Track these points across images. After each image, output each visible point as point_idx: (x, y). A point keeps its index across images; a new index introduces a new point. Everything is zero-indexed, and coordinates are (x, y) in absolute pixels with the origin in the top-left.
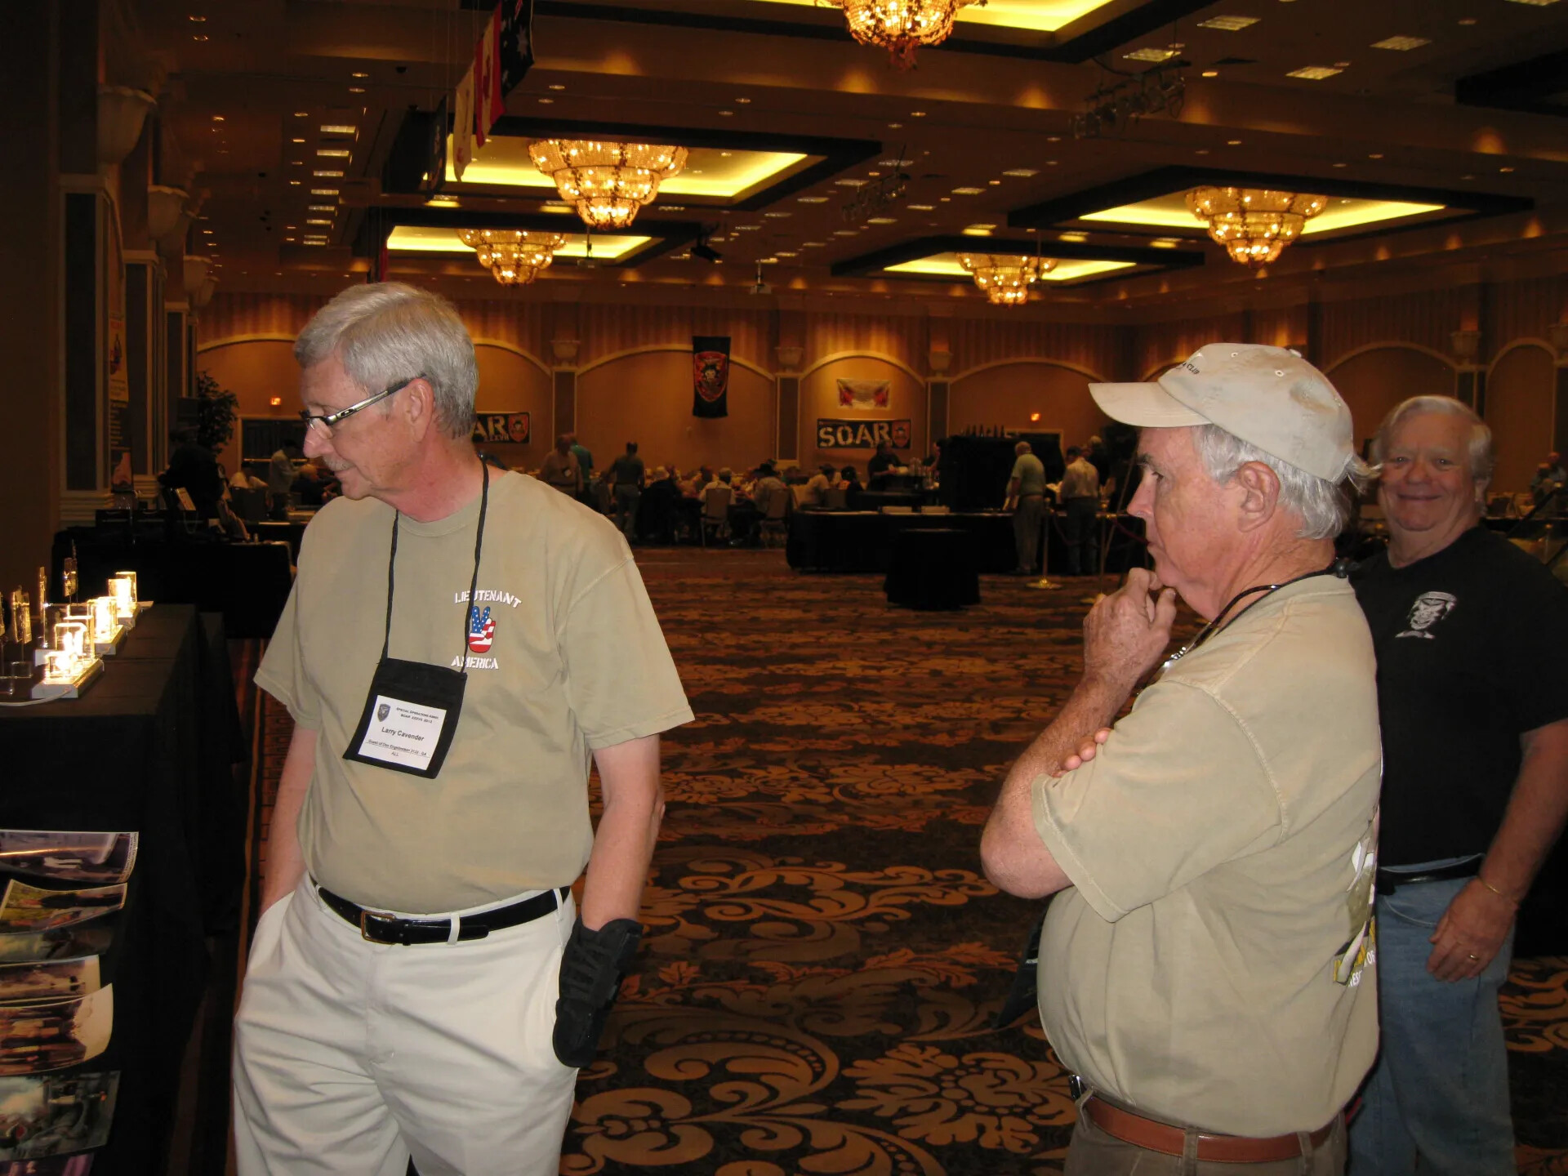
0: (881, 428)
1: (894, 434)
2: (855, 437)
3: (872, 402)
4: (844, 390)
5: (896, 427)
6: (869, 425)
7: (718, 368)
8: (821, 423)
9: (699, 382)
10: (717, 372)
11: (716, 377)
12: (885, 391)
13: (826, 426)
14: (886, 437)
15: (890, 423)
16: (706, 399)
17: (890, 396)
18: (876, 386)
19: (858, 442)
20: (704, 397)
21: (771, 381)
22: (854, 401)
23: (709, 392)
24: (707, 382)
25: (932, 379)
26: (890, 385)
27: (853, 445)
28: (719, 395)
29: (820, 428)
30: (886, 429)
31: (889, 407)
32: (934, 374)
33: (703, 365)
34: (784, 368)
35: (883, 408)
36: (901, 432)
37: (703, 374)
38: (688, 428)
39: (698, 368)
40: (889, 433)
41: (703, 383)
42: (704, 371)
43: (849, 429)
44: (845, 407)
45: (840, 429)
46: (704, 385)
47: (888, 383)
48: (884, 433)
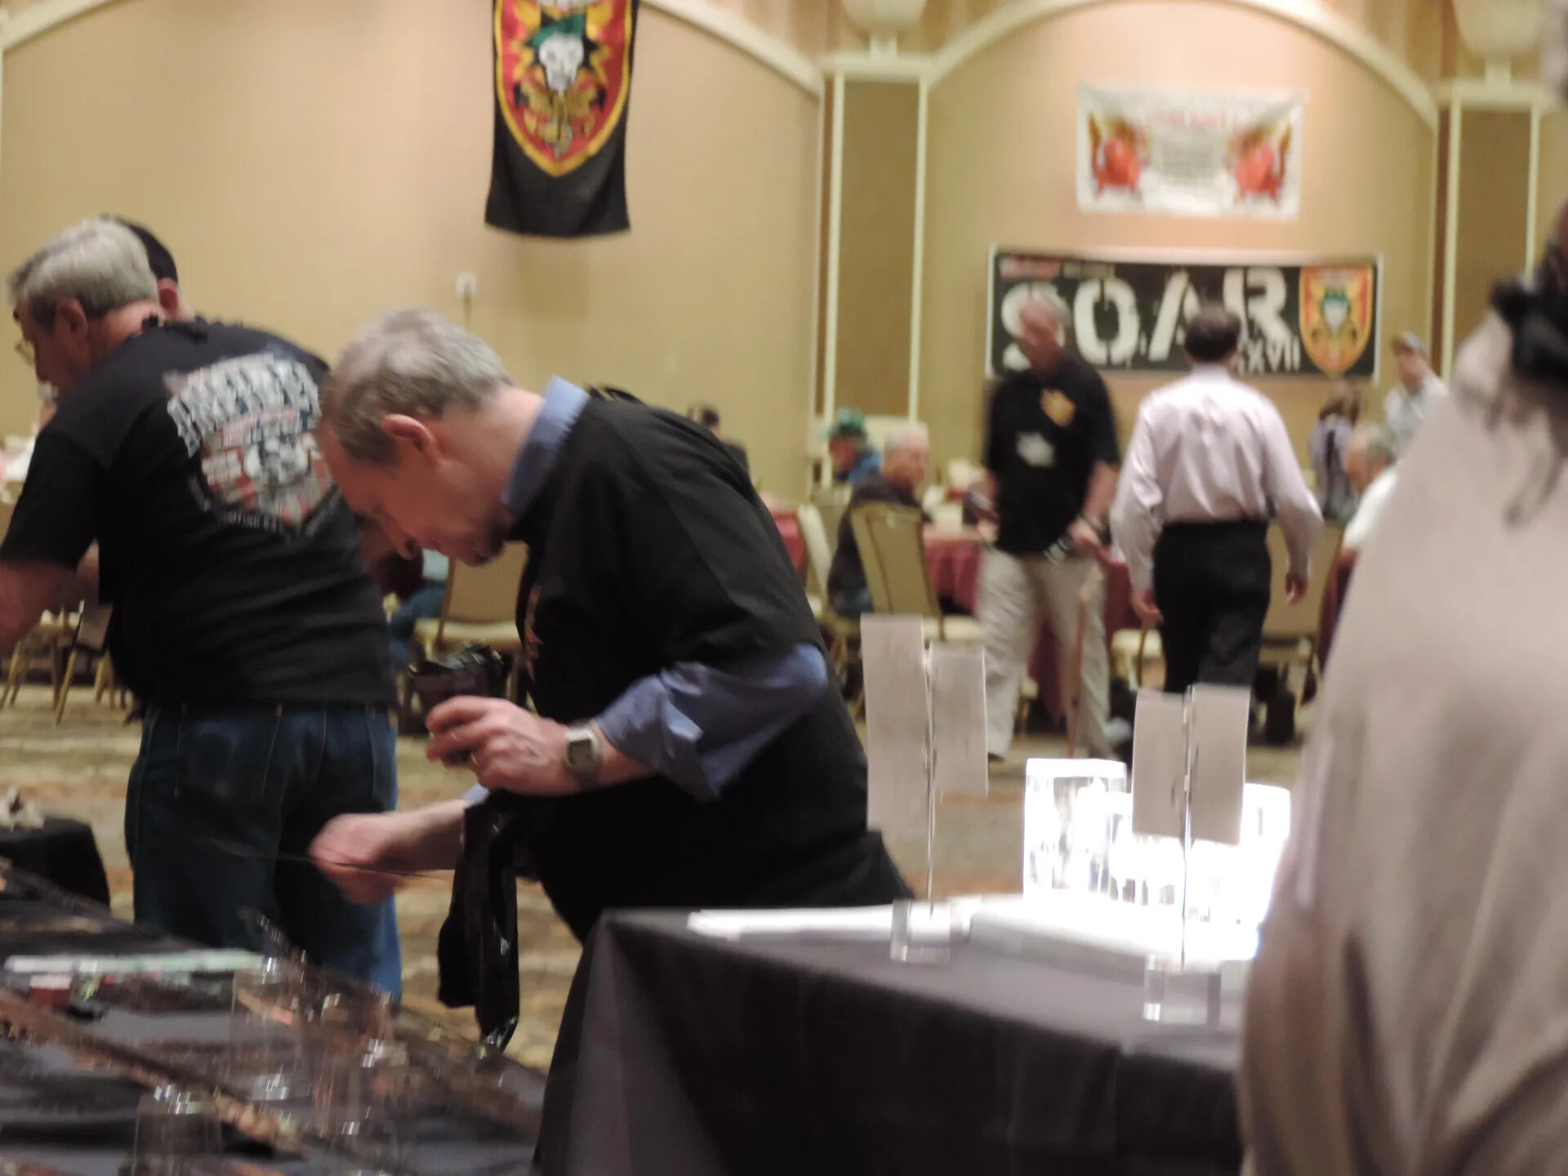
0: (1252, 293)
1: (1309, 317)
2: (1148, 325)
3: (1225, 184)
4: (1106, 134)
5: (1314, 288)
6: (1208, 280)
7: (593, 31)
8: (1009, 268)
9: (516, 90)
10: (589, 46)
11: (586, 64)
12: (1274, 142)
13: (1029, 280)
14: (1276, 331)
15: (1291, 275)
16: (543, 161)
17: (1295, 164)
18: (1244, 117)
19: (1160, 346)
20: (530, 151)
21: (809, 95)
22: (1148, 180)
23: (550, 131)
24: (547, 92)
25: (1464, 93)
26: (1295, 116)
27: (1140, 361)
28: (594, 147)
29: (1003, 286)
30: (1277, 293)
31: (1291, 203)
32: (1477, 68)
33: (529, 17)
34: (863, 37)
35: (1264, 210)
36: (1335, 314)
37: (527, 56)
38: (465, 280)
39: (510, 27)
40: (1289, 313)
41: (527, 88)
42: (532, 44)
43: (1123, 297)
44: (1113, 201)
45: (1086, 298)
46: (536, 101)
47: (1282, 110)
48: (1266, 313)
